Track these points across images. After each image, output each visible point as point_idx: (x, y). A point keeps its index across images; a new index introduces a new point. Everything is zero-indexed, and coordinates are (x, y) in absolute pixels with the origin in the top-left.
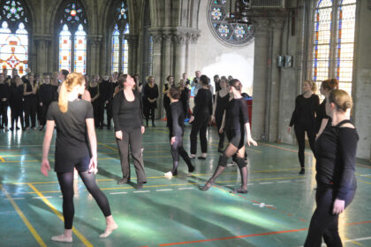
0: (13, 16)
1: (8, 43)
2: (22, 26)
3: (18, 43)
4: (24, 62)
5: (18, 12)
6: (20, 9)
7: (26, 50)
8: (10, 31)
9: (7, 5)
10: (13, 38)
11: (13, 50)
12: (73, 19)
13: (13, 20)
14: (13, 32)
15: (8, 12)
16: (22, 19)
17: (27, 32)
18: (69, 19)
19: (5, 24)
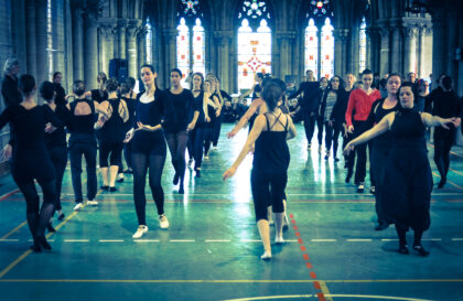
0: (254, 12)
1: (248, 43)
2: (263, 23)
3: (260, 43)
4: (267, 64)
5: (259, 8)
6: (261, 4)
8: (250, 29)
9: (248, 1)
10: (254, 36)
11: (254, 50)
12: (320, 12)
13: (255, 17)
14: (254, 30)
15: (248, 8)
16: (264, 16)
17: (268, 30)
18: (316, 11)
19: (245, 22)
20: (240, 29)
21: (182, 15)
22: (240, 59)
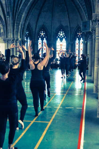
0: (61, 36)
1: (60, 45)
2: (64, 39)
3: (63, 45)
4: (64, 51)
5: (63, 35)
6: (63, 34)
7: (65, 47)
8: (60, 41)
9: (59, 33)
10: (61, 43)
11: (61, 47)
12: (79, 36)
13: (61, 38)
14: (61, 41)
15: (60, 35)
16: (64, 37)
17: (65, 41)
18: (78, 36)
19: (59, 39)
20: (57, 41)
21: (40, 37)
22: (57, 50)
